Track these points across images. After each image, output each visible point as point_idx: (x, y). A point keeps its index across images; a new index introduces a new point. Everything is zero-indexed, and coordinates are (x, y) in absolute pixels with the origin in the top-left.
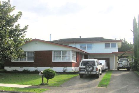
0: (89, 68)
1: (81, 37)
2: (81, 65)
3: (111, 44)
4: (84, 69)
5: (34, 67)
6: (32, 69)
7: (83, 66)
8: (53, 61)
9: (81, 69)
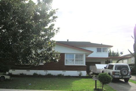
0: (125, 72)
1: (69, 41)
2: (115, 69)
3: (103, 48)
4: (118, 74)
5: (43, 71)
6: (42, 72)
7: (117, 70)
8: (66, 64)
9: (116, 73)
